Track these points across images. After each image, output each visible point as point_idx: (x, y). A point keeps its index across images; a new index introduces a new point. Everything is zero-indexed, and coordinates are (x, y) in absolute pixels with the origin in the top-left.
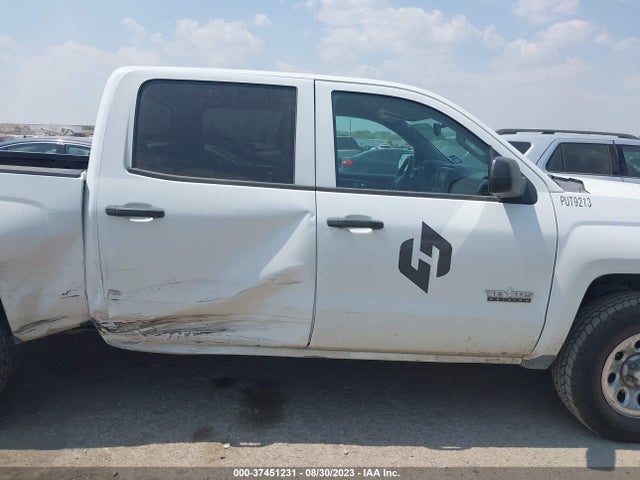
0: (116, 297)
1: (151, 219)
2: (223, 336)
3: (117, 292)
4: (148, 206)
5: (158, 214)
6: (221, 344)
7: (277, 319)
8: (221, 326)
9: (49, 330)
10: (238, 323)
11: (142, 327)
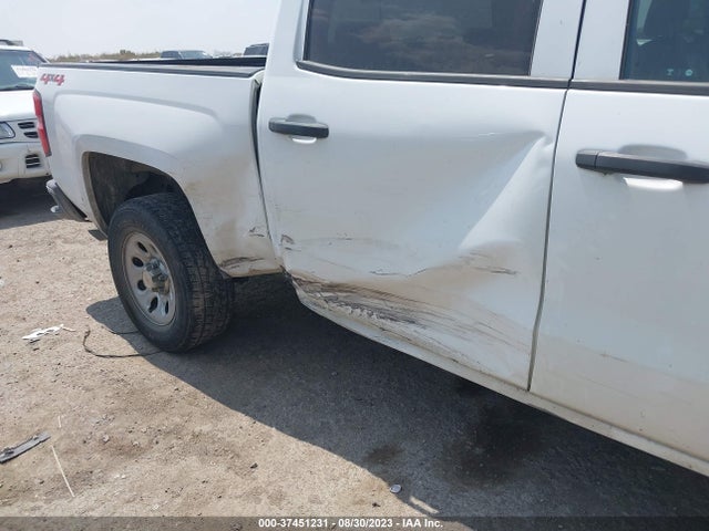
0: (289, 245)
1: (315, 140)
2: (410, 330)
3: (290, 240)
4: (312, 119)
5: (321, 133)
6: (408, 340)
7: (482, 328)
8: (409, 316)
9: (251, 271)
10: (429, 317)
11: (323, 291)
